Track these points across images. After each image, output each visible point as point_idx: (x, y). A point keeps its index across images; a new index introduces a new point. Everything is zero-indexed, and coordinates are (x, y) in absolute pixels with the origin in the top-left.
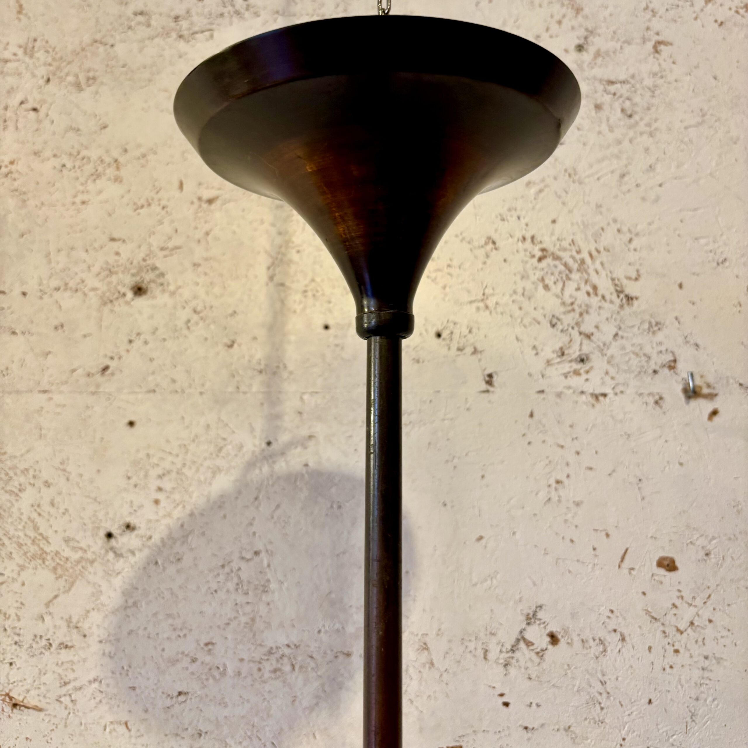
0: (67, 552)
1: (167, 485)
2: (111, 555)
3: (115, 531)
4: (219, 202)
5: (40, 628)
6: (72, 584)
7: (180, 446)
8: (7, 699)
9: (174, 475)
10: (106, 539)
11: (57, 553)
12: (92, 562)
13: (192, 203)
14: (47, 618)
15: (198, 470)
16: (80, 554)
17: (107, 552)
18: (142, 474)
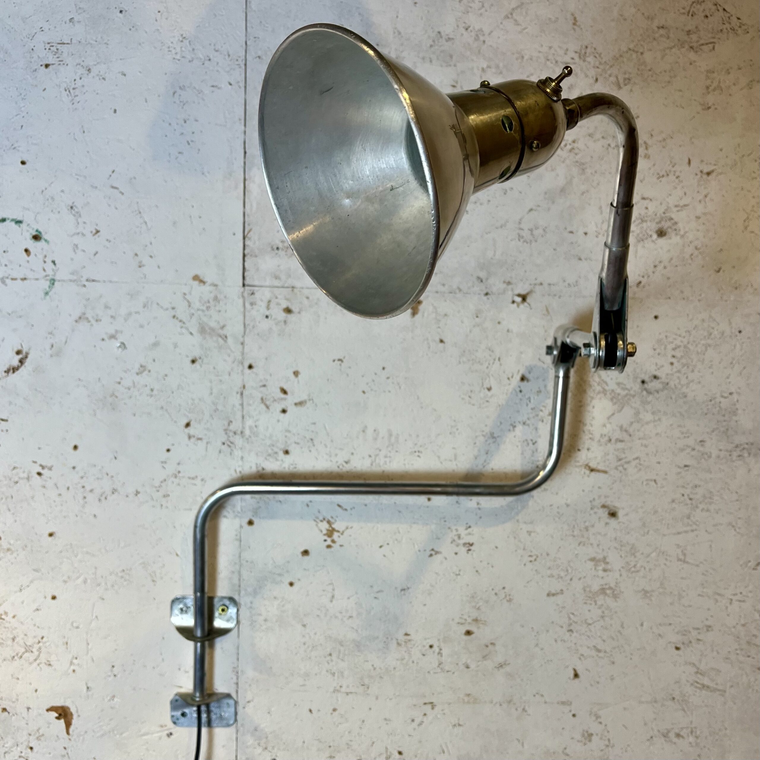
0: (619, 391)
1: (678, 354)
2: (645, 393)
3: (646, 379)
4: (714, 175)
5: (605, 431)
6: (623, 408)
7: (686, 332)
8: (587, 468)
9: (682, 348)
10: (641, 384)
11: (613, 391)
12: (634, 396)
13: (696, 174)
14: (608, 426)
15: (696, 346)
16: (626, 392)
17: (642, 391)
18: (663, 347)
